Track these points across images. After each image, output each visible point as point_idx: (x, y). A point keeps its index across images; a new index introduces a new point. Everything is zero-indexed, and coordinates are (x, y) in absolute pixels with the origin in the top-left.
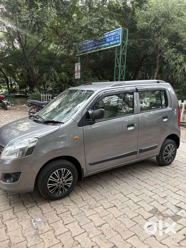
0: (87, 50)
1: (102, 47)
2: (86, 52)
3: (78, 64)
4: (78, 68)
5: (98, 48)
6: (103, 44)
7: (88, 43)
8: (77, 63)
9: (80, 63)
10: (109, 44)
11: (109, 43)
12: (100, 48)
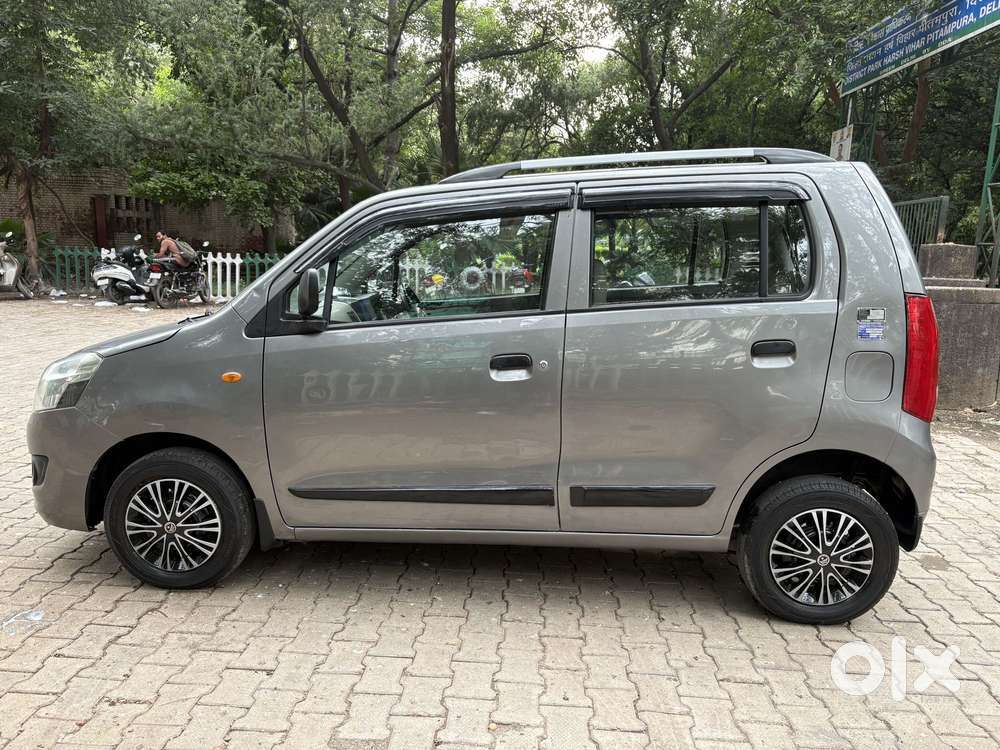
0: (882, 64)
1: (942, 39)
2: (876, 73)
3: (843, 133)
4: (840, 151)
5: (924, 47)
6: (951, 20)
7: (887, 31)
8: (839, 132)
9: (852, 126)
10: (976, 15)
11: (976, 10)
12: (934, 45)
